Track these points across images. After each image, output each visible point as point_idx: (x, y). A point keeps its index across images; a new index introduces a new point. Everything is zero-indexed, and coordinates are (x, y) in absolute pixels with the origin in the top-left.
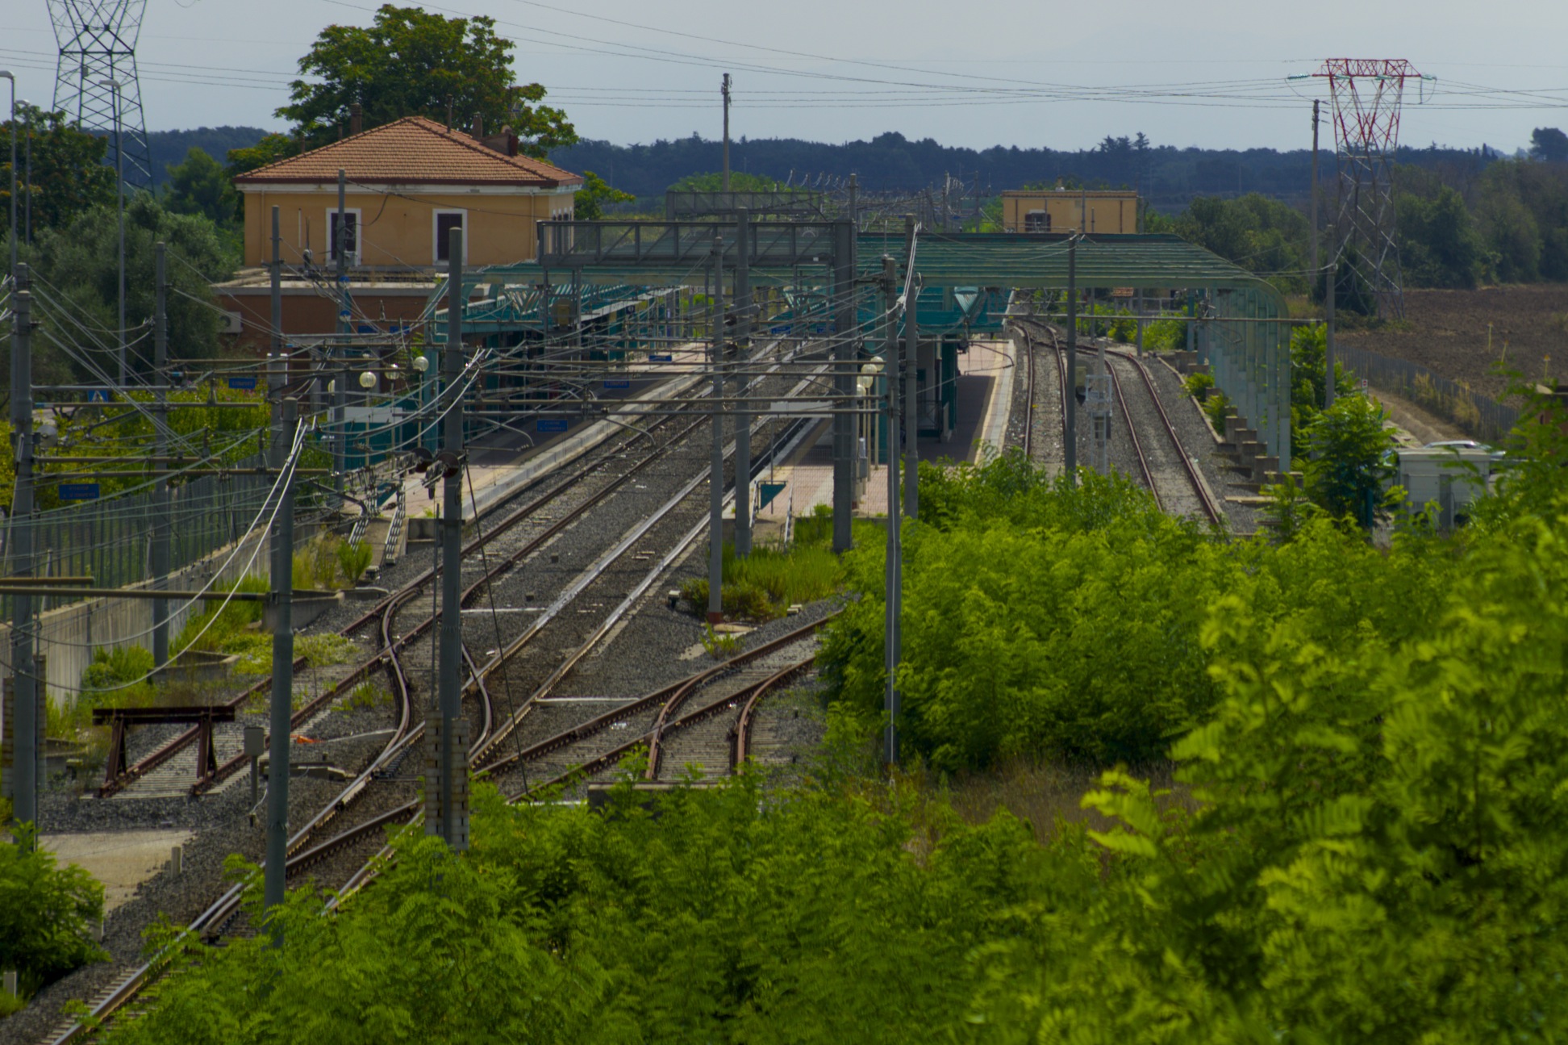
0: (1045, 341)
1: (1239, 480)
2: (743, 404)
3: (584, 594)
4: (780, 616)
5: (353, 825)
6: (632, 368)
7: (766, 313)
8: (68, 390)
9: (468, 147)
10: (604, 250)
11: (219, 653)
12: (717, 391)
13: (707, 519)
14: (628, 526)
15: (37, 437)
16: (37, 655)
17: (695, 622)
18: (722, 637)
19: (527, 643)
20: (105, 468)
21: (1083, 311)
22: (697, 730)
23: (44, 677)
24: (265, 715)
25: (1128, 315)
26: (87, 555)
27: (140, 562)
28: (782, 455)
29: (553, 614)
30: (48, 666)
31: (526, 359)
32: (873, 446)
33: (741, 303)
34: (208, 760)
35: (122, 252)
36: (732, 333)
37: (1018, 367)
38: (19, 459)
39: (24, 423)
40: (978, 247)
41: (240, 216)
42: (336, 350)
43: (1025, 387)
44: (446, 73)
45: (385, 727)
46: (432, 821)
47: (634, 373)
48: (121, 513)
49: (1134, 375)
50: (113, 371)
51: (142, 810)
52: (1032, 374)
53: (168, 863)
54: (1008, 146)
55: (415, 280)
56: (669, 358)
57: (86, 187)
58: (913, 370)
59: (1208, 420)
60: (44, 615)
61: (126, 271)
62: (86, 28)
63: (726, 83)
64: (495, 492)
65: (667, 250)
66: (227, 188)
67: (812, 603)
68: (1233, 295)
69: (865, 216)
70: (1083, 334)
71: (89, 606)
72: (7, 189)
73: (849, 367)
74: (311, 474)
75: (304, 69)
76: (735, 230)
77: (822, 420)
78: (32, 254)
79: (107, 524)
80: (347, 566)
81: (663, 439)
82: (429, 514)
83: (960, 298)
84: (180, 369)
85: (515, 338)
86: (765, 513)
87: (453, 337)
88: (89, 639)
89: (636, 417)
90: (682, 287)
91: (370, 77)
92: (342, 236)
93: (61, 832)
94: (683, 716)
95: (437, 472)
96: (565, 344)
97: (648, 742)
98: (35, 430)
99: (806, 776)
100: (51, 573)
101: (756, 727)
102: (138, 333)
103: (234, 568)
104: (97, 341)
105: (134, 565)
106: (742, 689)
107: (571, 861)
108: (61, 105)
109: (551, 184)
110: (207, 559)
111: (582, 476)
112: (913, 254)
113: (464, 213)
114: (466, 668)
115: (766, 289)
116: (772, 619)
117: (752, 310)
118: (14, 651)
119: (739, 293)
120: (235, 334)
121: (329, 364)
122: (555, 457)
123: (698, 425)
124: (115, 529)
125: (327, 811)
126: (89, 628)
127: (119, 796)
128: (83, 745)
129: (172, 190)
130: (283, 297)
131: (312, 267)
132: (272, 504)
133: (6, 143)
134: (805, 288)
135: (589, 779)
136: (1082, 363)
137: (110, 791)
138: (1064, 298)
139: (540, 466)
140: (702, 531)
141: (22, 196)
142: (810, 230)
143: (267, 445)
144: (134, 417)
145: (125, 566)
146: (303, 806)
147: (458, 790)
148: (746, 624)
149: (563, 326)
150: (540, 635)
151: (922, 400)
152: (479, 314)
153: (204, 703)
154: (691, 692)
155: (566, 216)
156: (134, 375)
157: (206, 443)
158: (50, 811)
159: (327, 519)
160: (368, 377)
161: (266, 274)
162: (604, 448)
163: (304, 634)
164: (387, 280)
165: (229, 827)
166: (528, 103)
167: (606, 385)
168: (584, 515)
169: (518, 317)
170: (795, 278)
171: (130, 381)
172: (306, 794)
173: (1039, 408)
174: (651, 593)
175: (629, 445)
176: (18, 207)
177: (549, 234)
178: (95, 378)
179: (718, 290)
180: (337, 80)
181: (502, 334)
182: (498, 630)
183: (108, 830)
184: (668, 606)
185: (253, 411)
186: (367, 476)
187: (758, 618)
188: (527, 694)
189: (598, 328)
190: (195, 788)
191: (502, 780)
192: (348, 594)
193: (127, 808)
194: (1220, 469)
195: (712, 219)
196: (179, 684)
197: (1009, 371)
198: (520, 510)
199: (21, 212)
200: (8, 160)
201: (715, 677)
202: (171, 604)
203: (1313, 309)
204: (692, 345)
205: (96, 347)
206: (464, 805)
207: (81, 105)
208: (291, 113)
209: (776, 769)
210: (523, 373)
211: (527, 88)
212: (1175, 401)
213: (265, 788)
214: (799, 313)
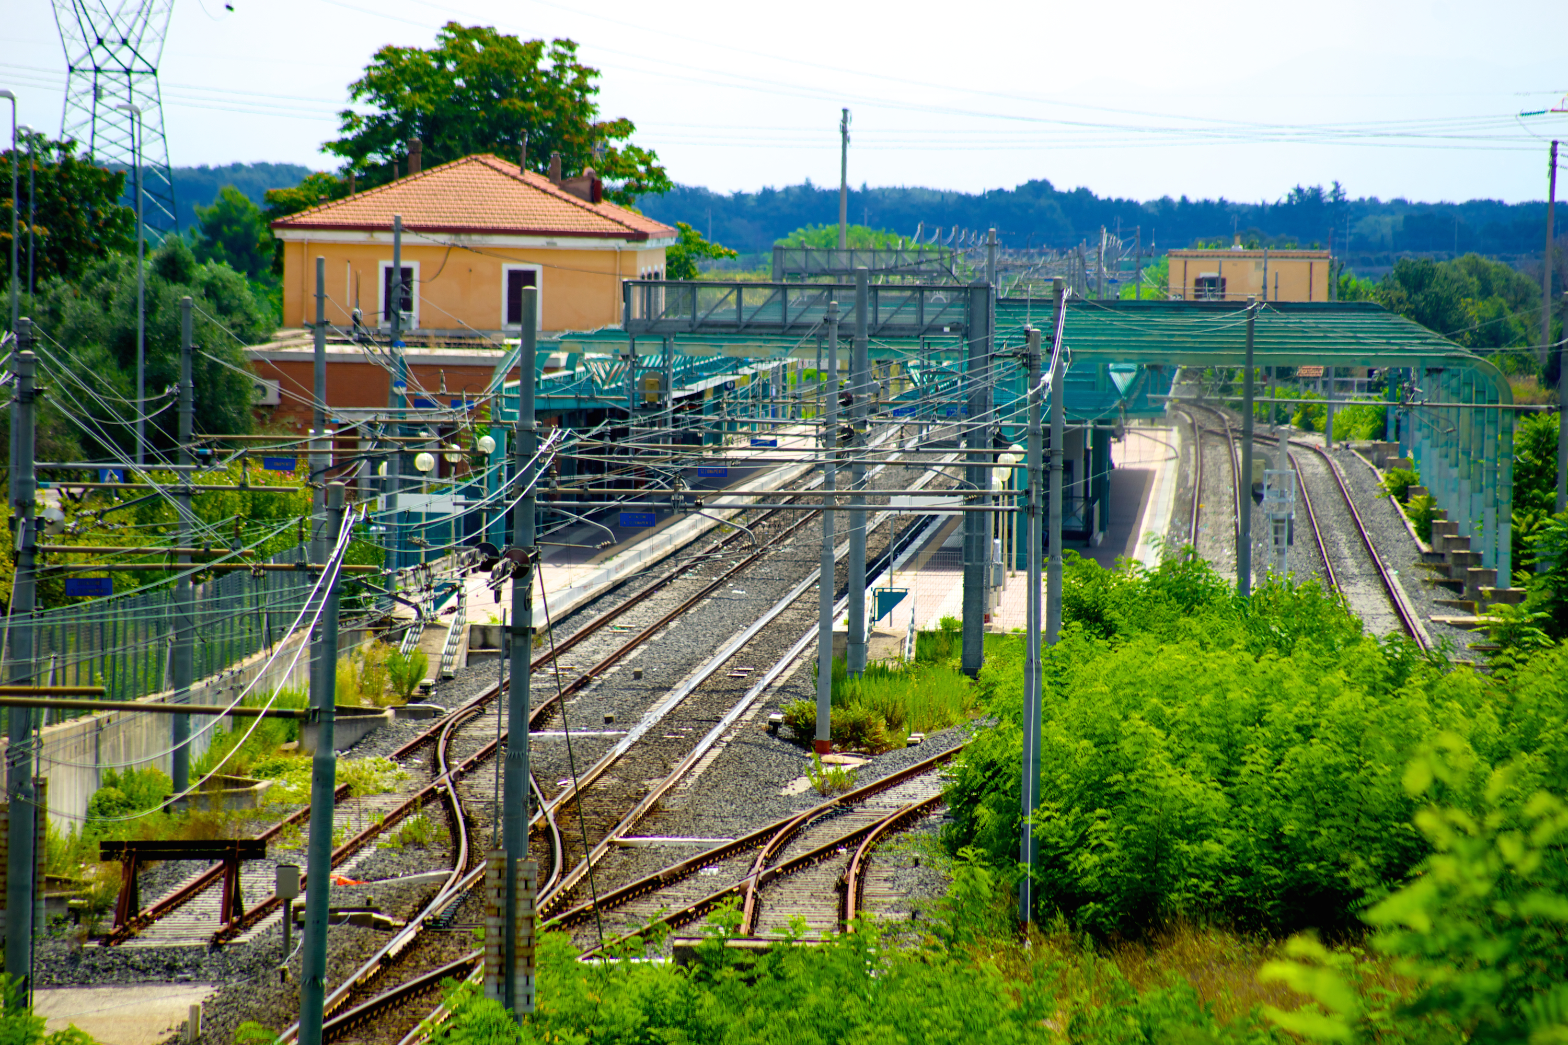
0: (1218, 429)
1: (1446, 595)
2: (859, 497)
3: (670, 716)
4: (899, 746)
5: (401, 983)
6: (731, 454)
7: (887, 392)
8: (76, 469)
9: (544, 191)
10: (700, 314)
11: (249, 778)
12: (829, 483)
13: (816, 630)
14: (723, 638)
15: (40, 522)
16: (37, 778)
17: (800, 752)
18: (831, 770)
19: (604, 772)
20: (117, 560)
21: (1262, 394)
22: (801, 878)
23: (44, 803)
24: (300, 852)
25: (1317, 398)
26: (97, 662)
27: (158, 671)
28: (903, 558)
29: (635, 739)
30: (49, 790)
31: (608, 442)
32: (1010, 550)
33: (859, 380)
34: (232, 903)
35: (141, 309)
36: (847, 415)
37: (1183, 459)
38: (19, 548)
39: (25, 505)
40: (1135, 317)
41: (278, 268)
42: (388, 427)
43: (1191, 483)
44: (519, 104)
45: (439, 869)
46: (493, 980)
47: (733, 460)
48: (135, 614)
49: (1322, 469)
50: (129, 446)
51: (155, 961)
52: (1200, 468)
53: (184, 1024)
54: (1176, 198)
55: (481, 346)
56: (774, 443)
57: (98, 229)
58: (1059, 461)
59: (1411, 525)
60: (45, 731)
61: (146, 329)
62: (100, 41)
63: (845, 120)
64: (570, 595)
65: (773, 316)
66: (264, 236)
67: (935, 732)
68: (1445, 376)
69: (1004, 278)
70: (1261, 421)
71: (98, 721)
72: (8, 230)
73: (983, 456)
74: (358, 571)
75: (354, 96)
76: (853, 293)
77: (950, 517)
78: (38, 307)
79: (120, 625)
80: (397, 680)
81: (765, 538)
82: (494, 620)
83: (1116, 377)
84: (209, 445)
85: (595, 417)
86: (882, 626)
87: (524, 415)
88: (97, 760)
89: (735, 511)
90: (789, 360)
91: (431, 108)
92: (397, 294)
93: (59, 986)
94: (784, 861)
95: (504, 572)
96: (653, 424)
97: (743, 892)
98: (37, 513)
99: (928, 934)
100: (54, 682)
101: (869, 877)
102: (160, 403)
103: (267, 680)
104: (112, 412)
105: (152, 675)
106: (854, 831)
107: (651, 1030)
108: (71, 133)
109: (640, 236)
110: (236, 667)
111: (670, 579)
112: (1062, 323)
113: (538, 269)
114: (534, 801)
115: (889, 363)
116: (888, 751)
117: (870, 388)
118: (9, 772)
119: (856, 367)
120: (270, 407)
121: (381, 444)
122: (640, 555)
123: (806, 521)
124: (130, 632)
125: (371, 966)
126: (97, 747)
127: (128, 945)
128: (87, 884)
129: (200, 235)
130: (328, 363)
131: (362, 330)
132: (313, 606)
133: (6, 175)
134: (933, 363)
135: (674, 933)
136: (1260, 455)
137: (119, 938)
138: (1239, 379)
139: (622, 566)
140: (809, 645)
141: (24, 240)
142: (940, 295)
143: (308, 534)
144: (154, 501)
145: (140, 675)
146: (342, 958)
147: (524, 943)
148: (858, 755)
149: (652, 403)
150: (620, 763)
151: (1068, 496)
152: (554, 388)
153: (230, 835)
154: (795, 833)
155: (657, 275)
156: (155, 452)
157: (238, 534)
158: (47, 961)
159: (376, 624)
160: (425, 460)
161: (308, 337)
162: (697, 546)
163: (348, 757)
164: (448, 346)
165: (256, 982)
166: (613, 142)
167: (700, 472)
168: (673, 625)
169: (601, 392)
170: (922, 351)
171: (149, 459)
172: (347, 945)
173: (1206, 507)
174: (749, 716)
175: (726, 543)
176: (19, 251)
177: (636, 294)
178: (110, 455)
179: (832, 363)
180: (392, 110)
181: (581, 411)
182: (571, 757)
183: (115, 984)
184: (768, 732)
185: (292, 496)
186: (422, 575)
187: (875, 749)
188: (604, 832)
189: (691, 406)
190: (218, 935)
191: (574, 932)
192: (399, 711)
193: (137, 958)
194: (1425, 582)
195: (826, 280)
196: (201, 814)
197: (1173, 464)
198: (598, 618)
199: (22, 257)
200: (9, 195)
201: (823, 817)
202: (193, 720)
203: (1544, 393)
204: (799, 429)
205: (111, 419)
206: (530, 961)
207: (93, 133)
208: (340, 147)
209: (892, 926)
210: (604, 458)
211: (613, 124)
212: (1371, 502)
213: (299, 937)
214: (926, 392)
